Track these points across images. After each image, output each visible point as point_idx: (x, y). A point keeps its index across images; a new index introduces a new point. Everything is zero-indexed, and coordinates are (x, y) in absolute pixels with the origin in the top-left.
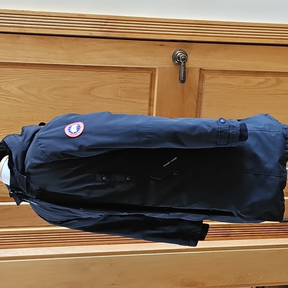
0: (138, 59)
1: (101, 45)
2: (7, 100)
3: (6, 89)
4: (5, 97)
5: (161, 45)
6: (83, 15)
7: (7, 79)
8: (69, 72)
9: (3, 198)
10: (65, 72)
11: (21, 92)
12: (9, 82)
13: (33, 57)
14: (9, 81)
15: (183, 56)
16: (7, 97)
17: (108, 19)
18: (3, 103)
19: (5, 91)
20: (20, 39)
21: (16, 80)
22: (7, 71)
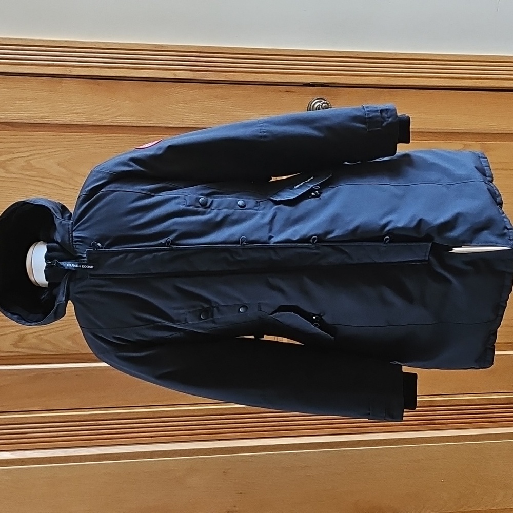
0: (252, 114)
1: (192, 93)
2: (41, 184)
3: (38, 166)
4: (37, 179)
5: (287, 92)
6: (162, 46)
7: (40, 150)
8: (141, 137)
9: (32, 357)
10: (135, 138)
11: (64, 170)
12: (44, 155)
13: (83, 114)
14: (44, 153)
15: (324, 103)
16: (40, 180)
17: (201, 52)
18: (33, 190)
19: (38, 169)
20: (62, 84)
21: (55, 150)
22: (40, 137)
